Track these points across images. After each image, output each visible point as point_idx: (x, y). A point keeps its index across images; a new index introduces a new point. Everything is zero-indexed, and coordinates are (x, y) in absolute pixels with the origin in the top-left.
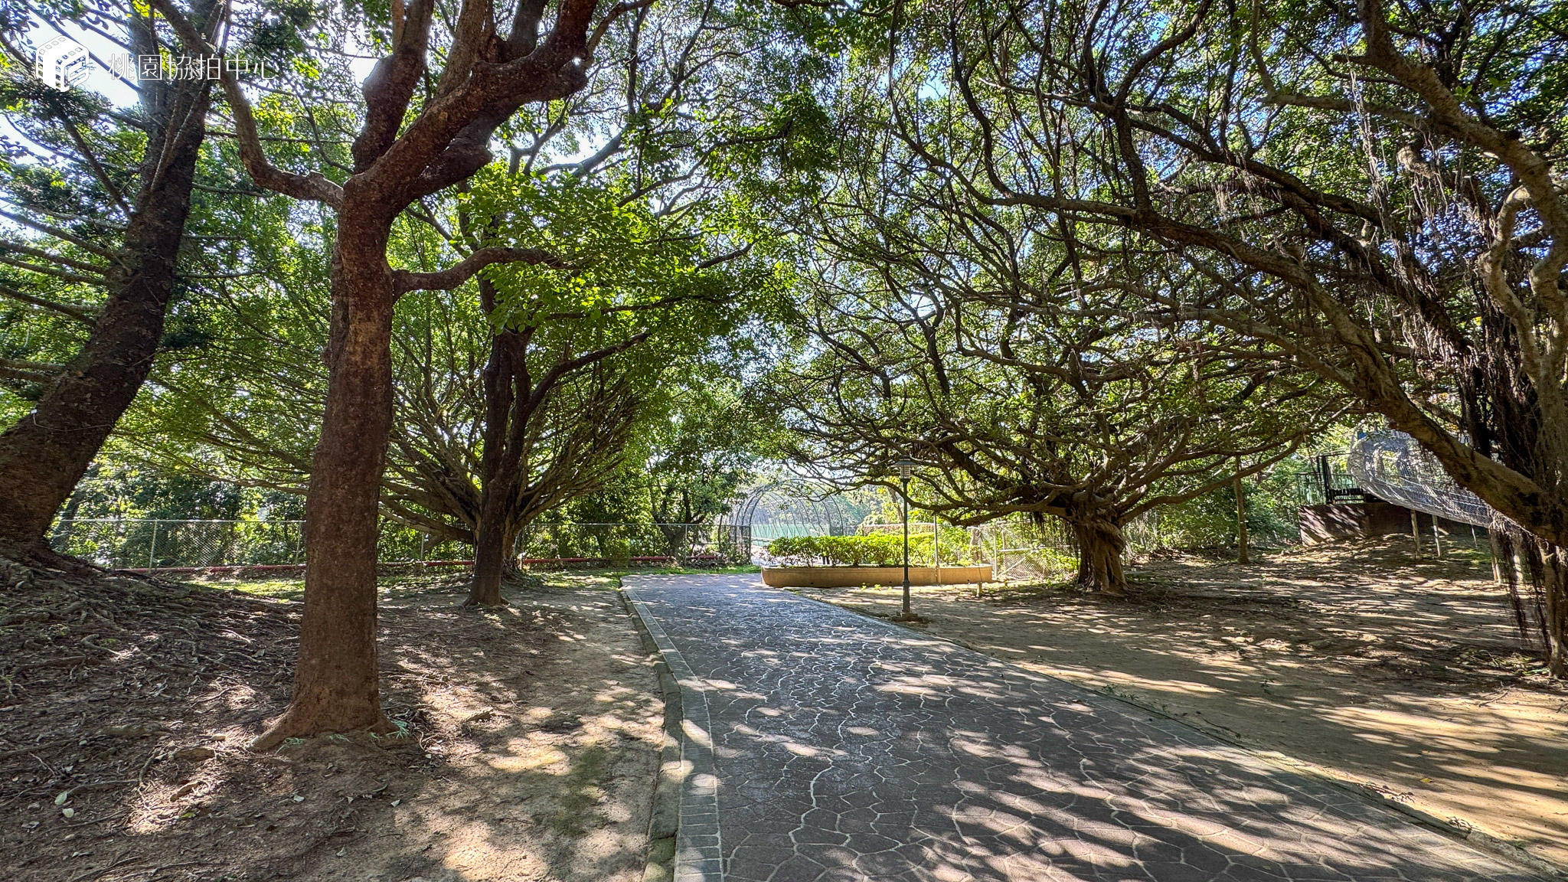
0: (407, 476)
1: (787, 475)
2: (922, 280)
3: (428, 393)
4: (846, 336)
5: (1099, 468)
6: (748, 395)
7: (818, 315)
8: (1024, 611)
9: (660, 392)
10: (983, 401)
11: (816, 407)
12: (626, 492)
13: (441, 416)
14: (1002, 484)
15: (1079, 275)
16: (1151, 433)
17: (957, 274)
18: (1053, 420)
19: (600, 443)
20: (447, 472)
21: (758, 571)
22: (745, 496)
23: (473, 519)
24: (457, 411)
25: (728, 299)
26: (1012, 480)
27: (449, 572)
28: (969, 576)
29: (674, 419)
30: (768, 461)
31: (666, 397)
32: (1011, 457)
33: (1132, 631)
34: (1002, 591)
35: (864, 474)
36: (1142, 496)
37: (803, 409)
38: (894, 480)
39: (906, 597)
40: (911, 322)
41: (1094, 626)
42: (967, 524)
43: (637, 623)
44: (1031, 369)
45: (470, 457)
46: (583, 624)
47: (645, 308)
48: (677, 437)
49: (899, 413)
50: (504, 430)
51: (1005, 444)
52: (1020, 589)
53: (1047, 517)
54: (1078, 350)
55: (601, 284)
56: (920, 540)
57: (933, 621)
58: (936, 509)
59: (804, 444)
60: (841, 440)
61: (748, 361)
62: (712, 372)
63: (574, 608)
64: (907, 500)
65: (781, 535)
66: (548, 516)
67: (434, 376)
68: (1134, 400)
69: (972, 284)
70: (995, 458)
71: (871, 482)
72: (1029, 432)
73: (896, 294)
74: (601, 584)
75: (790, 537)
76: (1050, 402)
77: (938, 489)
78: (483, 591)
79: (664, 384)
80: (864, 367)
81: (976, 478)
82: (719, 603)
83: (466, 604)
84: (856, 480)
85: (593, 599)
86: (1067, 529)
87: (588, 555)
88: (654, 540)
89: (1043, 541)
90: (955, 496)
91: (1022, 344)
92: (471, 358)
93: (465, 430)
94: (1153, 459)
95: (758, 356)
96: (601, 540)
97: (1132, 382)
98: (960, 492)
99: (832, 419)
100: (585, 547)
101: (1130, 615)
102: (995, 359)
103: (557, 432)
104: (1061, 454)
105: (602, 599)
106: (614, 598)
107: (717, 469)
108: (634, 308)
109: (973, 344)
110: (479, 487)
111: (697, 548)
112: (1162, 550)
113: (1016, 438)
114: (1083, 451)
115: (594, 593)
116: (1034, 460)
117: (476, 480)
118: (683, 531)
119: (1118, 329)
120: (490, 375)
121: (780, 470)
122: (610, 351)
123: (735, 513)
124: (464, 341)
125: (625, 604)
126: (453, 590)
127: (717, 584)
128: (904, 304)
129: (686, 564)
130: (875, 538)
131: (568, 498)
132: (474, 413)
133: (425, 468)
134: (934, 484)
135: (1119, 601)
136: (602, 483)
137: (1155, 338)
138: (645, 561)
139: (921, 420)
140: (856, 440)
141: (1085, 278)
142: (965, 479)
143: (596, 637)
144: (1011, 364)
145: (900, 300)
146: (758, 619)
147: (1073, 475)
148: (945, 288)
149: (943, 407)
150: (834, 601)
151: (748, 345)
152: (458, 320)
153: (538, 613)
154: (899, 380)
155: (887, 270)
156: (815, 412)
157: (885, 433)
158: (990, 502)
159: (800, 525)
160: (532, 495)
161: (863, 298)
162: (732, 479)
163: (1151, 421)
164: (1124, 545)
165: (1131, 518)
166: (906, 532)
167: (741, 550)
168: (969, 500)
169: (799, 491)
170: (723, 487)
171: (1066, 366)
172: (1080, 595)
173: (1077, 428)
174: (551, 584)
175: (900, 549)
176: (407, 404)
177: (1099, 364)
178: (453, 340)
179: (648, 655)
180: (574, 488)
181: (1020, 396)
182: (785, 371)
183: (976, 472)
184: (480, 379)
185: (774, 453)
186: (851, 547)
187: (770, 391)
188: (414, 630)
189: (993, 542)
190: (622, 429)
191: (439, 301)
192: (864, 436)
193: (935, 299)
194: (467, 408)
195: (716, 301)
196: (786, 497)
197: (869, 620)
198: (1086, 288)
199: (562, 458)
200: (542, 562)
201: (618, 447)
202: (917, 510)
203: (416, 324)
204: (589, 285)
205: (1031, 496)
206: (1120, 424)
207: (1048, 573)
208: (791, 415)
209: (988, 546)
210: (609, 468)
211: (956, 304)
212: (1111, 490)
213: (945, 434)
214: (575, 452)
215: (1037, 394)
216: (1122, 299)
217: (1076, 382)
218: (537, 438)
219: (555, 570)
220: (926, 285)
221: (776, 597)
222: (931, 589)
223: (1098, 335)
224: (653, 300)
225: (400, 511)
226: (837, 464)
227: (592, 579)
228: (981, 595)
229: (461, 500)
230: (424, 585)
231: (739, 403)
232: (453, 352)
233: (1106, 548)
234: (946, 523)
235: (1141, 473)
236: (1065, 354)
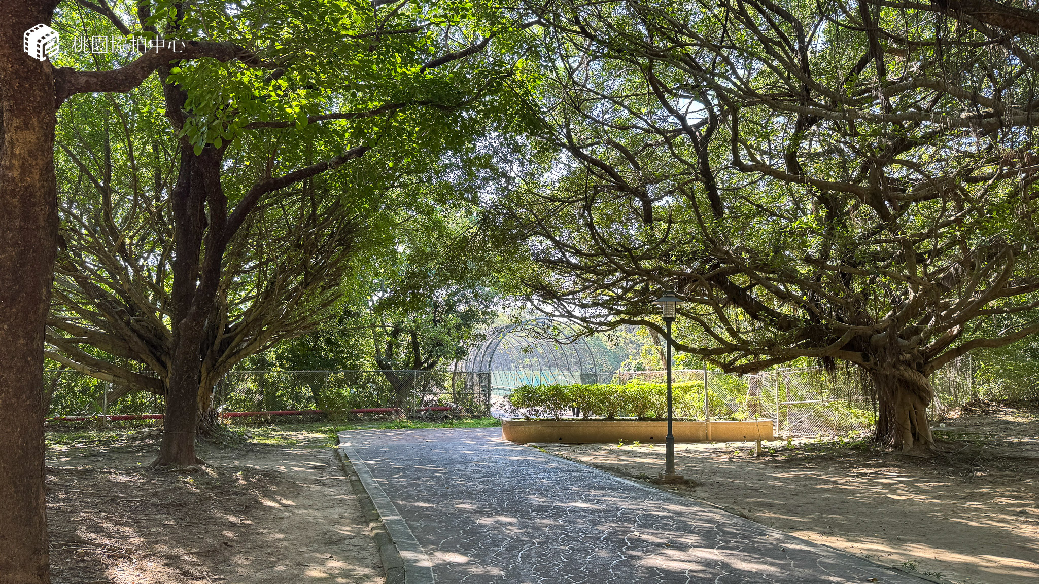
0: (85, 315)
1: (531, 312)
2: (691, 81)
3: (108, 218)
4: (601, 149)
5: (901, 306)
6: (485, 221)
7: (567, 125)
8: (809, 474)
9: (384, 217)
10: (763, 227)
11: (564, 236)
12: (343, 333)
13: (123, 244)
14: (785, 323)
15: (882, 72)
16: (968, 263)
17: (735, 73)
18: (849, 248)
19: (312, 277)
20: (132, 310)
21: (497, 424)
22: (482, 337)
23: (164, 365)
24: (143, 239)
25: (460, 106)
26: (797, 319)
27: (137, 427)
28: (745, 431)
29: (400, 249)
30: (510, 297)
31: (390, 222)
32: (796, 290)
33: (939, 497)
34: (784, 449)
35: (619, 312)
36: (954, 338)
37: (549, 236)
38: (656, 319)
39: (670, 454)
40: (678, 132)
41: (894, 491)
42: (742, 370)
43: (356, 486)
44: (822, 186)
45: (159, 292)
46: (291, 487)
47: (361, 115)
48: (403, 268)
49: (663, 241)
50: (196, 261)
51: (791, 277)
52: (806, 448)
53: (839, 363)
54: (881, 164)
55: (309, 86)
56: (687, 390)
57: (702, 485)
58: (705, 353)
59: (551, 277)
60: (594, 272)
61: (486, 180)
62: (445, 194)
63: (283, 468)
64: (671, 342)
65: (525, 383)
66: (253, 362)
67: (114, 198)
68: (947, 224)
69: (753, 84)
70: (778, 293)
71: (629, 322)
72: (819, 263)
73: (661, 98)
74: (315, 440)
75: (535, 384)
76: (844, 226)
77: (708, 329)
78: (174, 449)
79: (388, 207)
80: (622, 186)
81: (754, 317)
82: (452, 461)
83: (155, 464)
84: (611, 318)
85: (305, 457)
86: (864, 378)
87: (300, 407)
88: (378, 389)
89: (834, 392)
90: (728, 338)
91: (813, 156)
92: (158, 177)
93: (152, 261)
94: (968, 294)
95: (497, 175)
96: (315, 390)
97: (945, 202)
98: (734, 334)
99: (584, 249)
100: (297, 397)
101: (938, 478)
102: (778, 175)
103: (261, 264)
104: (858, 289)
105: (315, 458)
106: (330, 455)
107: (450, 307)
108: (348, 116)
109: (753, 158)
110: (169, 328)
111: (428, 397)
112: (976, 402)
113: (804, 270)
114: (884, 285)
115: (306, 452)
116: (825, 295)
117: (166, 320)
118: (411, 378)
119: (929, 138)
120: (179, 197)
121: (523, 308)
122: (322, 167)
123: (472, 357)
124: (149, 155)
125: (342, 463)
126: (141, 448)
127: (450, 440)
128: (671, 110)
129: (415, 416)
130: (633, 387)
131: (275, 342)
132: (162, 241)
133: (107, 305)
134: (703, 324)
135: (925, 462)
136: (315, 324)
137: (973, 149)
138: (367, 413)
139: (688, 248)
140: (612, 272)
141: (890, 77)
142: (741, 318)
143: (307, 502)
144: (800, 181)
145: (666, 105)
146: (496, 480)
147: (872, 313)
148: (718, 89)
149: (715, 232)
150: (586, 459)
151: (485, 162)
152: (140, 130)
153: (239, 475)
154: (663, 202)
155: (650, 68)
156: (564, 239)
157: (646, 264)
158: (771, 345)
159: (547, 372)
160: (231, 339)
161: (621, 104)
162: (469, 317)
163: (965, 249)
164: (931, 396)
165: (940, 364)
166: (670, 380)
167: (479, 400)
168: (745, 342)
169: (543, 332)
170: (458, 327)
171: (865, 184)
172: (877, 455)
173: (876, 257)
174: (255, 441)
175: (664, 399)
176: (84, 231)
177: (907, 180)
178: (136, 154)
179: (367, 523)
180: (283, 329)
181: (809, 218)
182: (529, 191)
183: (754, 310)
184: (167, 201)
185: (516, 287)
186: (604, 397)
187: (513, 216)
188: (94, 495)
189: (775, 392)
190: (338, 260)
191: (117, 107)
192: (620, 267)
193: (708, 105)
194: (153, 236)
195: (446, 108)
196: (531, 340)
197: (625, 482)
198: (891, 89)
199: (268, 294)
200: (245, 416)
201: (335, 280)
202: (682, 355)
203: (91, 135)
204: (293, 87)
205: (821, 339)
206: (930, 253)
207: (840, 429)
208: (536, 243)
209: (768, 397)
210: (324, 305)
211: (734, 110)
212: (916, 331)
213: (717, 265)
214: (282, 288)
215: (830, 216)
216: (935, 102)
217: (876, 201)
218: (237, 271)
219: (260, 424)
220: (697, 86)
221: (518, 454)
222: (700, 447)
223: (904, 145)
224: (371, 106)
225: (79, 357)
226: (589, 300)
227: (304, 435)
228: (760, 455)
229: (148, 343)
230: (107, 443)
231: (475, 229)
232: (135, 169)
233: (909, 400)
234: (718, 369)
235: (954, 311)
236: (864, 169)
